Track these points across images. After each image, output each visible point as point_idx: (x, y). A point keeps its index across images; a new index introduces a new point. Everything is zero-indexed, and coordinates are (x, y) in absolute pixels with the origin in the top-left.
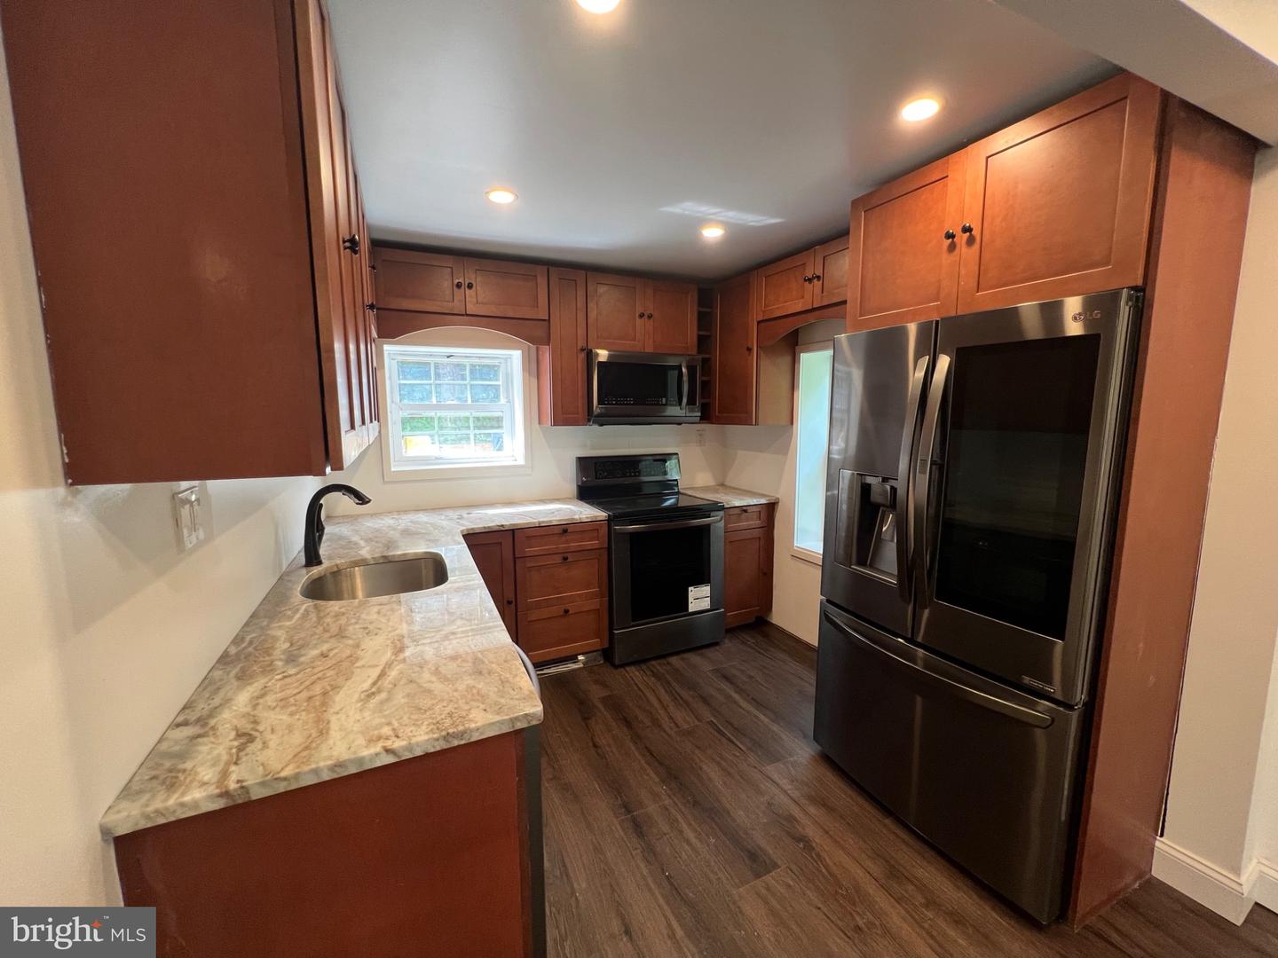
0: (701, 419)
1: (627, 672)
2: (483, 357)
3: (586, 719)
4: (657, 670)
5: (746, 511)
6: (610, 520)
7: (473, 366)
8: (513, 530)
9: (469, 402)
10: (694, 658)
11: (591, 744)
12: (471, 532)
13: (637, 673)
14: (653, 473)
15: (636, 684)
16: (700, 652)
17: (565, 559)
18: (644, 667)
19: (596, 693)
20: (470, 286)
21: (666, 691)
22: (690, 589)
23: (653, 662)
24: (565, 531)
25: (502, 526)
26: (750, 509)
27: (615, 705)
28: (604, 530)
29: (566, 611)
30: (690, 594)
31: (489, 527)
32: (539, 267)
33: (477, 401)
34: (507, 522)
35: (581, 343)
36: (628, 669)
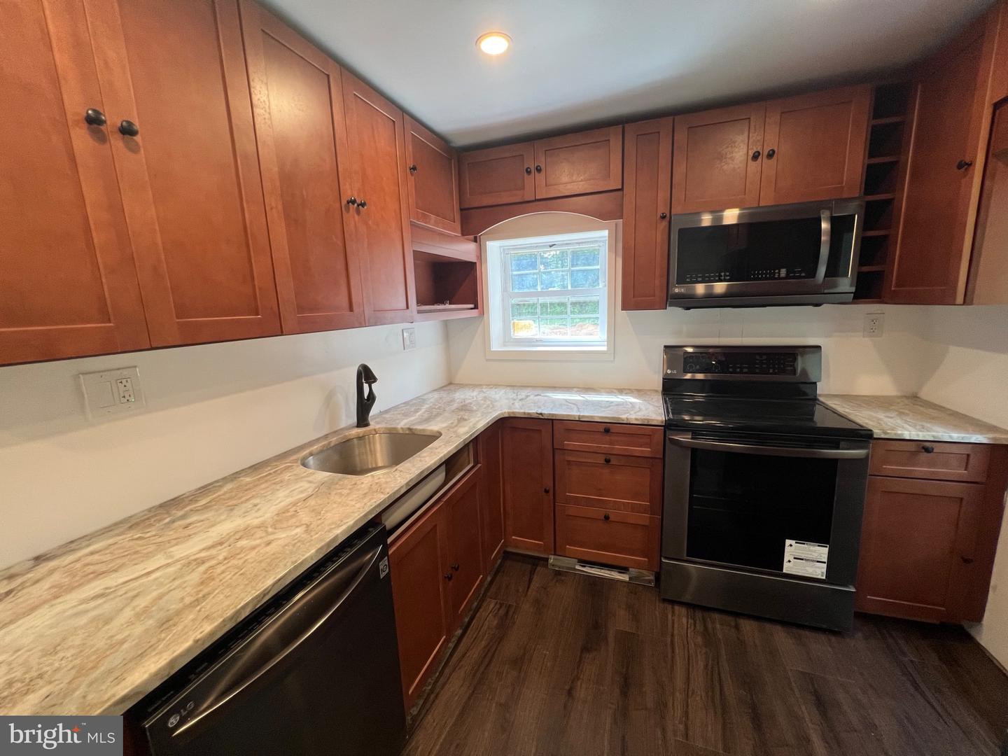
0: (855, 298)
1: (673, 612)
2: (582, 243)
3: (585, 649)
4: (714, 629)
5: (927, 450)
6: (669, 426)
7: (574, 253)
8: (552, 420)
9: (569, 288)
10: (782, 638)
11: (567, 687)
12: (512, 415)
13: (684, 620)
14: (771, 371)
15: (673, 635)
16: (795, 630)
17: (608, 461)
18: (699, 614)
19: (620, 621)
20: (539, 170)
21: (706, 666)
22: (788, 542)
23: (717, 616)
24: (607, 431)
25: (541, 414)
26: (937, 448)
27: (629, 649)
28: (659, 437)
29: (607, 518)
30: (787, 549)
31: (529, 414)
32: (612, 129)
33: (575, 287)
34: (547, 410)
35: (662, 209)
36: (677, 608)
